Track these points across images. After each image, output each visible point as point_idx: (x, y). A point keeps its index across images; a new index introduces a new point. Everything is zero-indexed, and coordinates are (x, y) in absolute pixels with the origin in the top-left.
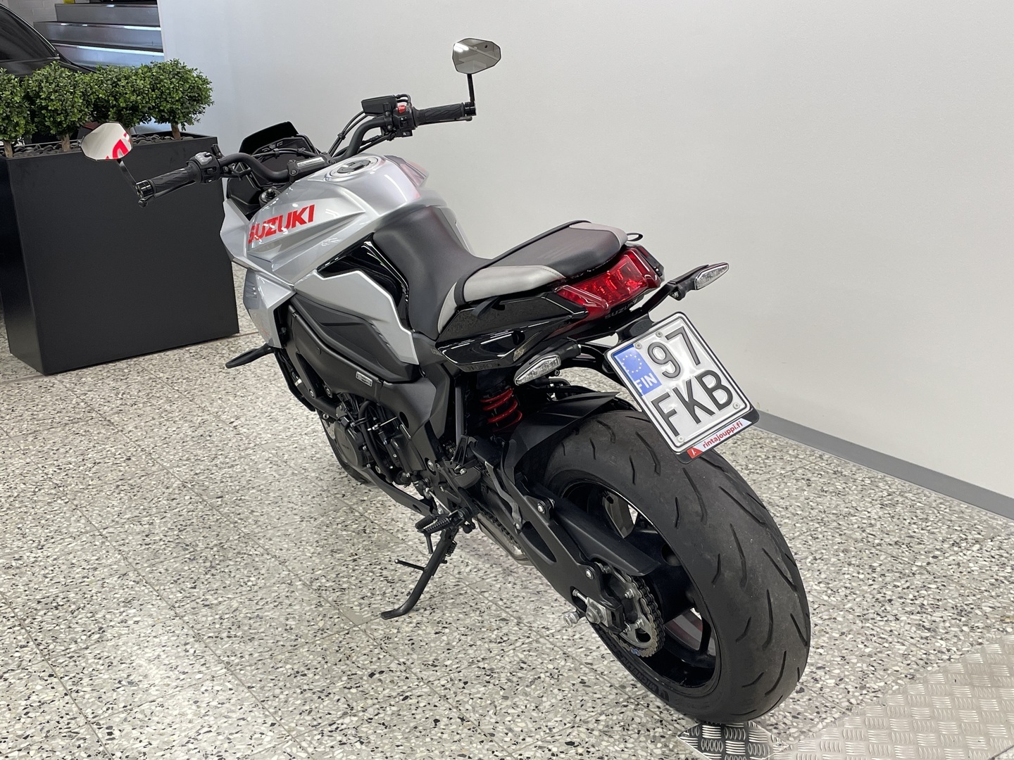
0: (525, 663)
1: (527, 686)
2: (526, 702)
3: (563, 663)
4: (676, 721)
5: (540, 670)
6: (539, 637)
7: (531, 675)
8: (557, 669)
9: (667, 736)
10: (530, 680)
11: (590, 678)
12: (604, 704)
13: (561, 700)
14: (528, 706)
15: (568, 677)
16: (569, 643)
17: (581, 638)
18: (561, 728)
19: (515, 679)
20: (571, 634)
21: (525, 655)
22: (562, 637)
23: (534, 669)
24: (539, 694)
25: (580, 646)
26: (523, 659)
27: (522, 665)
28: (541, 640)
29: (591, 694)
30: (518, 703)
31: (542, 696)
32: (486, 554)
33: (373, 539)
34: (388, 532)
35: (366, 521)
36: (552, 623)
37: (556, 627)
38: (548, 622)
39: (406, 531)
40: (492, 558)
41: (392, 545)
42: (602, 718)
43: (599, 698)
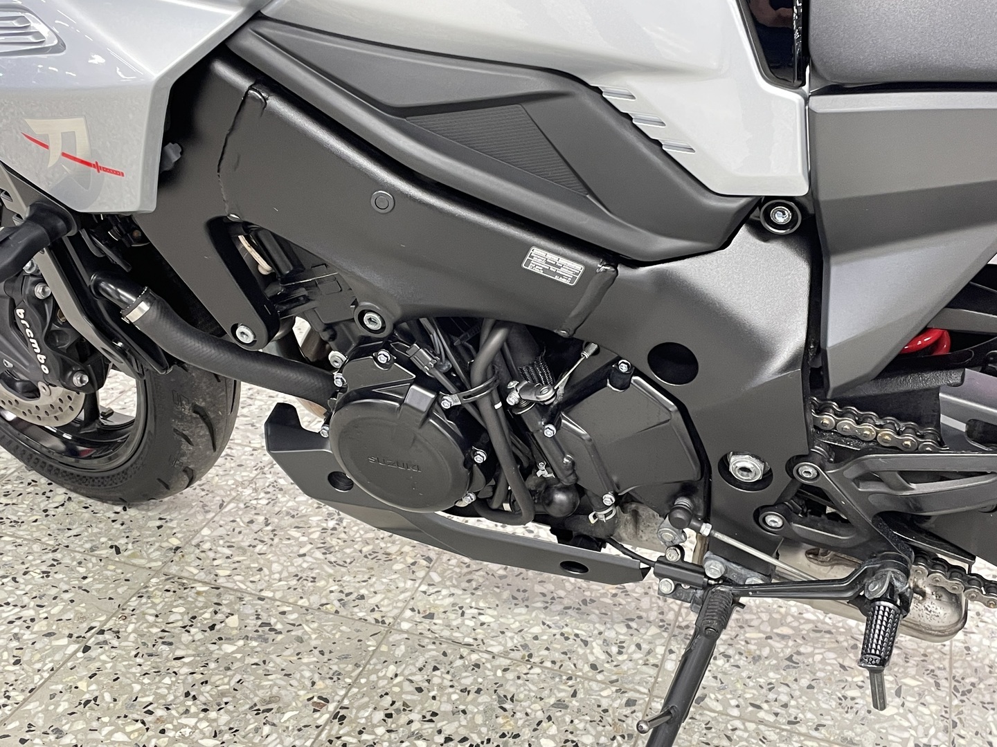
32: (584, 602)
33: (314, 643)
34: (327, 613)
35: (241, 599)
36: (915, 729)
37: (935, 736)
38: (905, 729)
39: (362, 597)
40: (606, 605)
41: (372, 643)
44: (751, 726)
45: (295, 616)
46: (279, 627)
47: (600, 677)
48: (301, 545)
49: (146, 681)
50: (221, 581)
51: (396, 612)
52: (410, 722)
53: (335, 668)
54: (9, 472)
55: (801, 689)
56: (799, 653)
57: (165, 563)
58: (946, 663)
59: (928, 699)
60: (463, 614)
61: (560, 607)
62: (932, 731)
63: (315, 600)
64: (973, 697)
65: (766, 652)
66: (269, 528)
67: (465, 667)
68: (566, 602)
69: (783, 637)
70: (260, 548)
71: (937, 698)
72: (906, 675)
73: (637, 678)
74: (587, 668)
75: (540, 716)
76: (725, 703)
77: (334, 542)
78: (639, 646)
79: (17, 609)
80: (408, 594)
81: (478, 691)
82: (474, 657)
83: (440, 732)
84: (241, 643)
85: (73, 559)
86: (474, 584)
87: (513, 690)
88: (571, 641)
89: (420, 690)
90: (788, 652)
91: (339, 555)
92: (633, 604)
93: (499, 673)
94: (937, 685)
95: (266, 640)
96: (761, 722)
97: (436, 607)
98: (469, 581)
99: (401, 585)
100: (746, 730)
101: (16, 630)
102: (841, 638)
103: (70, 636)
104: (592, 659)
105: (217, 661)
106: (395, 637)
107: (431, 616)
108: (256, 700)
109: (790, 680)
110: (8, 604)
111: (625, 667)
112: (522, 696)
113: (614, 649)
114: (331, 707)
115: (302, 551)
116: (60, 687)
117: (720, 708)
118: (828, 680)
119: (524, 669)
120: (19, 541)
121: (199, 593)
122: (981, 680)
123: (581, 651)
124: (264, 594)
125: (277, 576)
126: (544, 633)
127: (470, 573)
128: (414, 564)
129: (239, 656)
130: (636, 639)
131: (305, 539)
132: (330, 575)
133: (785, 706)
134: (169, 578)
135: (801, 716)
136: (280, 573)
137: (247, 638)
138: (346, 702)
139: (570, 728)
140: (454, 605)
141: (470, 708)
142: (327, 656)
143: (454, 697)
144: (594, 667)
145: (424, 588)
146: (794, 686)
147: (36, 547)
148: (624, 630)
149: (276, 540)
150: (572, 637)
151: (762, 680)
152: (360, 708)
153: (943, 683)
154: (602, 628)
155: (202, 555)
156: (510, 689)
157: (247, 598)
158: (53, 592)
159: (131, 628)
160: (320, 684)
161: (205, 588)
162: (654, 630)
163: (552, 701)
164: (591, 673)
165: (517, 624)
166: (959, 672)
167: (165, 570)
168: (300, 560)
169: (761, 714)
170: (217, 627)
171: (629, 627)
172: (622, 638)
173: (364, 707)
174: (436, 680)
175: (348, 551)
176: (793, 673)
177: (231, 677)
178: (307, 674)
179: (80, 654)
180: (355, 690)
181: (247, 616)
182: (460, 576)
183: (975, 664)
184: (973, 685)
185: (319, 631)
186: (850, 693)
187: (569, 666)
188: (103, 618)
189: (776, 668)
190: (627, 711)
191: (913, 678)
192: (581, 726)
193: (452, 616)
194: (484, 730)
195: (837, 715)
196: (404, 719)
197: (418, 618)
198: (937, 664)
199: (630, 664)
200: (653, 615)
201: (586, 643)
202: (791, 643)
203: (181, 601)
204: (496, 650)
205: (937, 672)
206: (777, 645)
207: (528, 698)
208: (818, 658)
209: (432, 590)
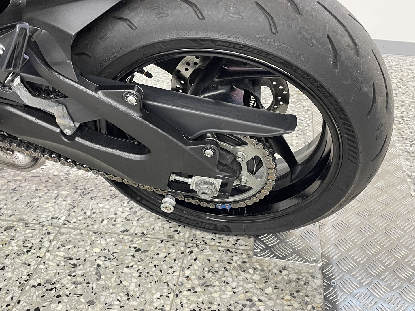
0: (72, 259)
1: (98, 280)
2: (114, 295)
3: (103, 242)
4: (236, 244)
5: (92, 259)
6: (57, 229)
7: (90, 267)
8: (105, 249)
9: (246, 260)
10: (94, 273)
11: (138, 243)
12: (175, 260)
13: (140, 276)
14: (119, 298)
15: (121, 251)
16: (89, 222)
17: (94, 213)
18: (169, 303)
19: (80, 279)
20: (82, 213)
21: (64, 251)
22: (77, 219)
23: (85, 260)
24: (115, 281)
25: (101, 219)
26: (66, 256)
27: (72, 262)
28: (62, 230)
29: (156, 257)
30: (107, 301)
31: (121, 282)
36: (55, 211)
37: (62, 213)
38: (51, 212)
42: (187, 273)
43: (166, 257)
55: (12, 201)
56: (19, 187)
59: (68, 198)
62: (62, 211)
64: (88, 196)
65: (4, 188)
69: (16, 181)
71: (72, 198)
90: (15, 186)
94: (76, 192)
109: (9, 198)
118: (27, 196)
135: (5, 212)
146: (10, 200)
153: (79, 191)
166: (88, 186)
176: (12, 195)
184: (92, 190)
186: (34, 200)
189: (5, 194)
191: (67, 191)
198: (80, 184)
202: (18, 183)
205: (78, 187)
206: (11, 184)
208: (27, 187)
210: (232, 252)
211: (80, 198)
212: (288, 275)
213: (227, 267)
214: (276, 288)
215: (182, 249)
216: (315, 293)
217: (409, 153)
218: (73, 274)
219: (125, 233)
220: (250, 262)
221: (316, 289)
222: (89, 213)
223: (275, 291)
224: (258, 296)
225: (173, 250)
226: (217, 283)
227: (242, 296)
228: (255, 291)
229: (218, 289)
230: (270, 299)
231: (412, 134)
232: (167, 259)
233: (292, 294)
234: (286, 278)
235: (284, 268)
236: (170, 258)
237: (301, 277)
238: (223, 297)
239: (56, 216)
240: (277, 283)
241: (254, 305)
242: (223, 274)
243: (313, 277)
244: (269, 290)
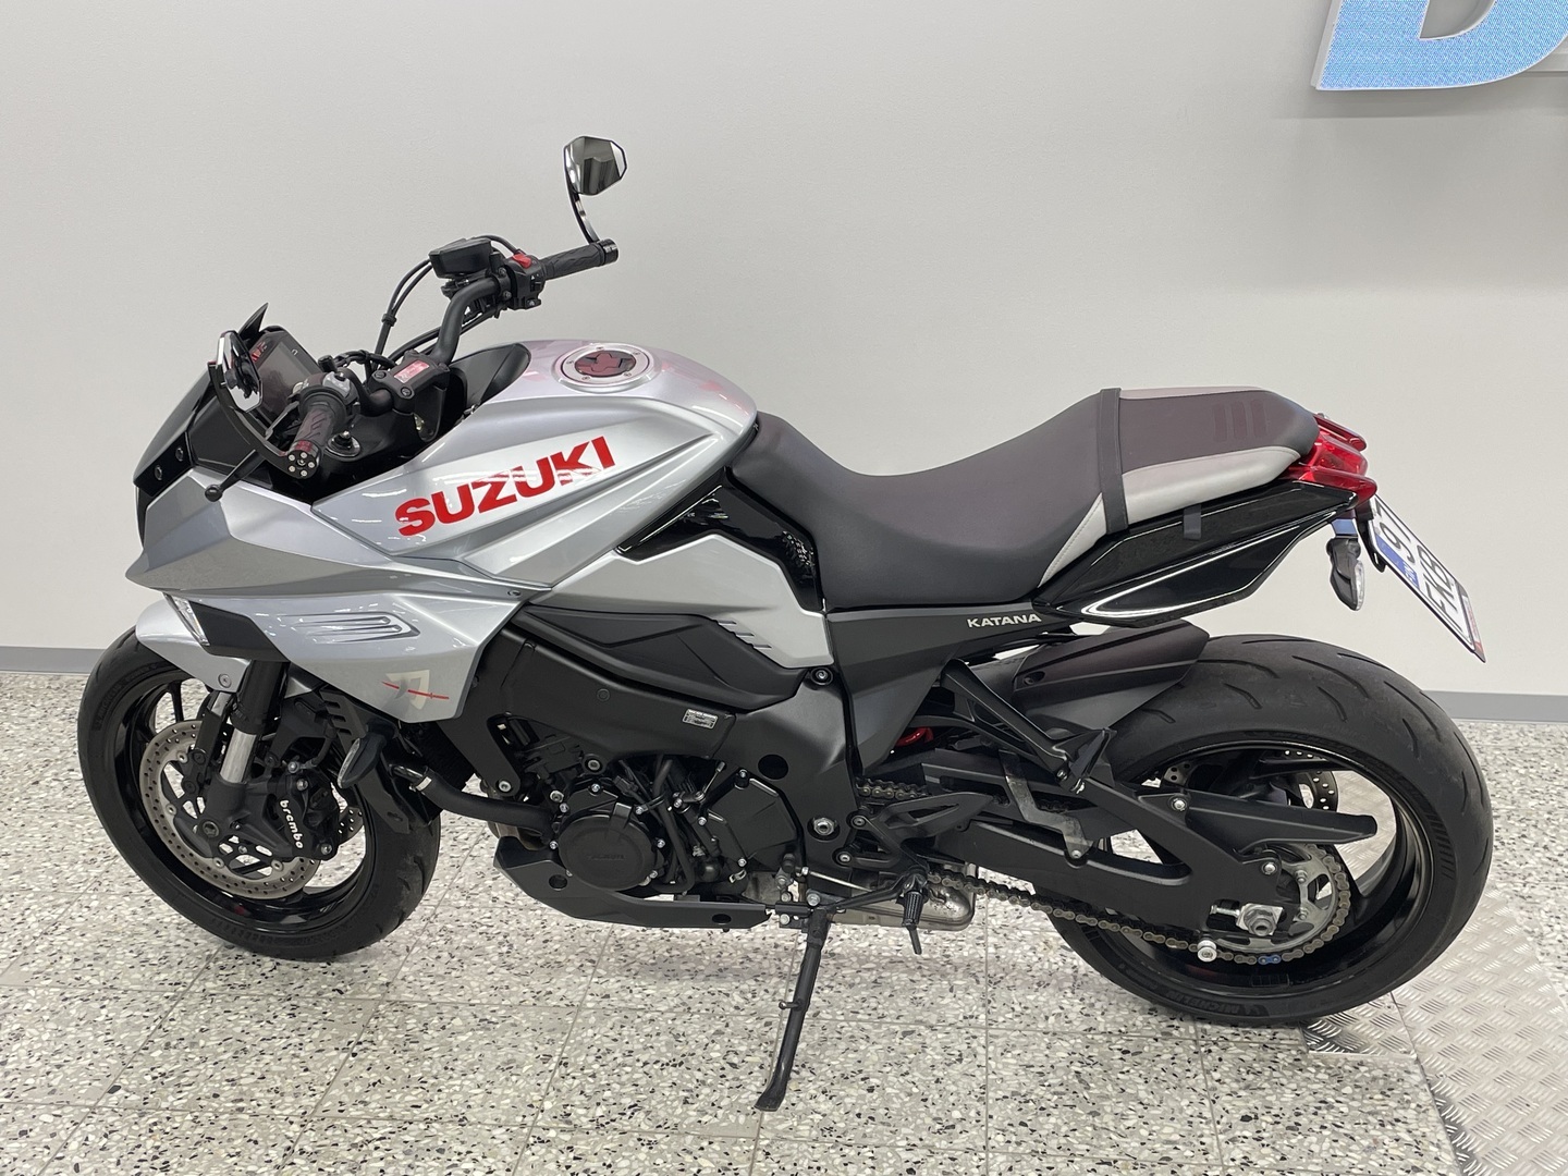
1: (1087, 1088)
2: (1121, 1105)
3: (1065, 1044)
4: (1274, 1038)
5: (1062, 1065)
6: (983, 1031)
7: (1066, 1075)
8: (1074, 1053)
9: (1299, 1057)
10: (1076, 1081)
11: (1119, 1043)
12: (1189, 1062)
13: (1146, 1082)
14: (1132, 1108)
15: (1101, 1054)
18: (1207, 1109)
19: (1059, 1089)
21: (1013, 1058)
23: (1052, 1067)
32: (720, 970)
33: (526, 1025)
34: (527, 1006)
35: (457, 1008)
36: (964, 1008)
37: (977, 1010)
38: (957, 1009)
39: (550, 993)
40: (736, 970)
41: (570, 1020)
42: (1217, 1075)
43: (1173, 1058)
44: (853, 1024)
45: (503, 1012)
46: (494, 1020)
47: (742, 1013)
48: (487, 967)
49: (411, 1065)
50: (434, 999)
51: (579, 998)
52: (615, 1059)
53: (548, 1037)
54: (213, 952)
55: (885, 998)
56: (881, 977)
57: (383, 995)
58: (983, 968)
59: (972, 990)
60: (631, 991)
61: (703, 977)
62: (975, 1008)
63: (515, 1000)
64: (1001, 985)
65: (857, 980)
66: (455, 959)
67: (644, 1023)
68: (707, 973)
69: (869, 969)
70: (454, 973)
71: (977, 989)
72: (956, 979)
73: (770, 1009)
74: (732, 1009)
75: (706, 1041)
76: (834, 1014)
77: (512, 961)
78: (766, 991)
79: (284, 1040)
80: (585, 986)
81: (658, 1034)
82: (648, 1016)
83: (638, 1060)
84: (470, 1033)
85: (308, 1003)
86: (633, 972)
87: (682, 1030)
88: (717, 995)
89: (615, 1040)
90: (873, 978)
91: (520, 969)
92: (757, 966)
93: (670, 1022)
94: (978, 982)
95: (489, 1029)
96: (860, 1020)
97: (609, 990)
98: (629, 970)
99: (577, 981)
100: (850, 1026)
101: (292, 1052)
102: (909, 964)
103: (337, 1049)
104: (734, 1003)
105: (457, 1046)
106: (585, 1013)
107: (608, 996)
108: (498, 1064)
109: (877, 994)
110: (274, 1038)
111: (759, 1005)
112: (690, 1032)
113: (749, 996)
114: (555, 1059)
115: (489, 971)
116: (349, 1079)
117: (830, 1017)
118: (903, 990)
119: (687, 1016)
120: (256, 998)
121: (421, 1009)
122: (1007, 974)
123: (725, 1000)
124: (472, 1002)
125: (477, 989)
126: (695, 993)
127: (628, 965)
128: (582, 966)
129: (473, 1041)
130: (764, 987)
131: (488, 962)
132: (519, 983)
133: (875, 1009)
134: (392, 1003)
135: (886, 1013)
136: (479, 987)
137: (472, 1030)
138: (564, 1055)
139: (730, 1044)
140: (622, 987)
141: (655, 1044)
142: (539, 1032)
143: (642, 1040)
144: (737, 1008)
145: (595, 980)
146: (880, 997)
147: (272, 999)
148: (754, 983)
149: (465, 967)
150: (717, 993)
151: (857, 997)
152: (576, 1057)
153: (981, 980)
154: (737, 984)
155: (410, 985)
156: (681, 1030)
157: (461, 1007)
158: (305, 1025)
159: (381, 1037)
160: (541, 1048)
161: (426, 1005)
162: (775, 980)
163: (712, 1031)
164: (736, 1012)
165: (674, 992)
166: (991, 972)
167: (386, 998)
168: (491, 977)
169: (859, 1016)
170: (447, 1027)
171: (756, 980)
172: (753, 988)
173: (579, 1055)
174: (625, 1033)
175: (526, 965)
176: (879, 990)
177: (473, 1054)
178: (529, 1044)
179: (351, 1058)
180: (567, 1048)
181: (467, 1017)
182: (620, 968)
183: (1003, 966)
184: (1002, 978)
185: (526, 1017)
186: (918, 995)
187: (719, 1010)
188: (356, 1035)
189: (867, 989)
190: (767, 1029)
191: (961, 980)
192: (736, 1042)
193: (623, 994)
194: (669, 1055)
195: (911, 1009)
196: (610, 1057)
197: (598, 999)
198: (978, 969)
199: (763, 1002)
200: (773, 971)
201: (728, 995)
202: (875, 972)
203: (409, 1016)
204: (662, 1009)
205: (977, 974)
206: (866, 975)
207: (694, 1032)
208: (895, 978)
209: (601, 980)
210: (1272, 1049)
211: (990, 989)
212: (1369, 1071)
213: (1274, 1067)
214: (1357, 1087)
215: (1193, 1048)
216: (1417, 1090)
217: (1523, 897)
218: (1046, 1084)
219: (1092, 1032)
220: (1306, 1059)
221: (1417, 1086)
222: (1018, 1008)
223: (1357, 1090)
224: (1333, 1097)
225: (1178, 1050)
226: (1266, 1085)
227: (1311, 1098)
228: (1328, 1092)
229: (1271, 1092)
230: (1353, 1099)
231: (1522, 867)
232: (1175, 1061)
233: (1383, 1093)
234: (1367, 1075)
235: (1361, 1064)
236: (1180, 1059)
237: (1388, 1073)
238: (1283, 1099)
239: (970, 1014)
240: (1356, 1081)
241: (1333, 1107)
242: (1271, 1074)
243: (1408, 1072)
244: (1348, 1090)
